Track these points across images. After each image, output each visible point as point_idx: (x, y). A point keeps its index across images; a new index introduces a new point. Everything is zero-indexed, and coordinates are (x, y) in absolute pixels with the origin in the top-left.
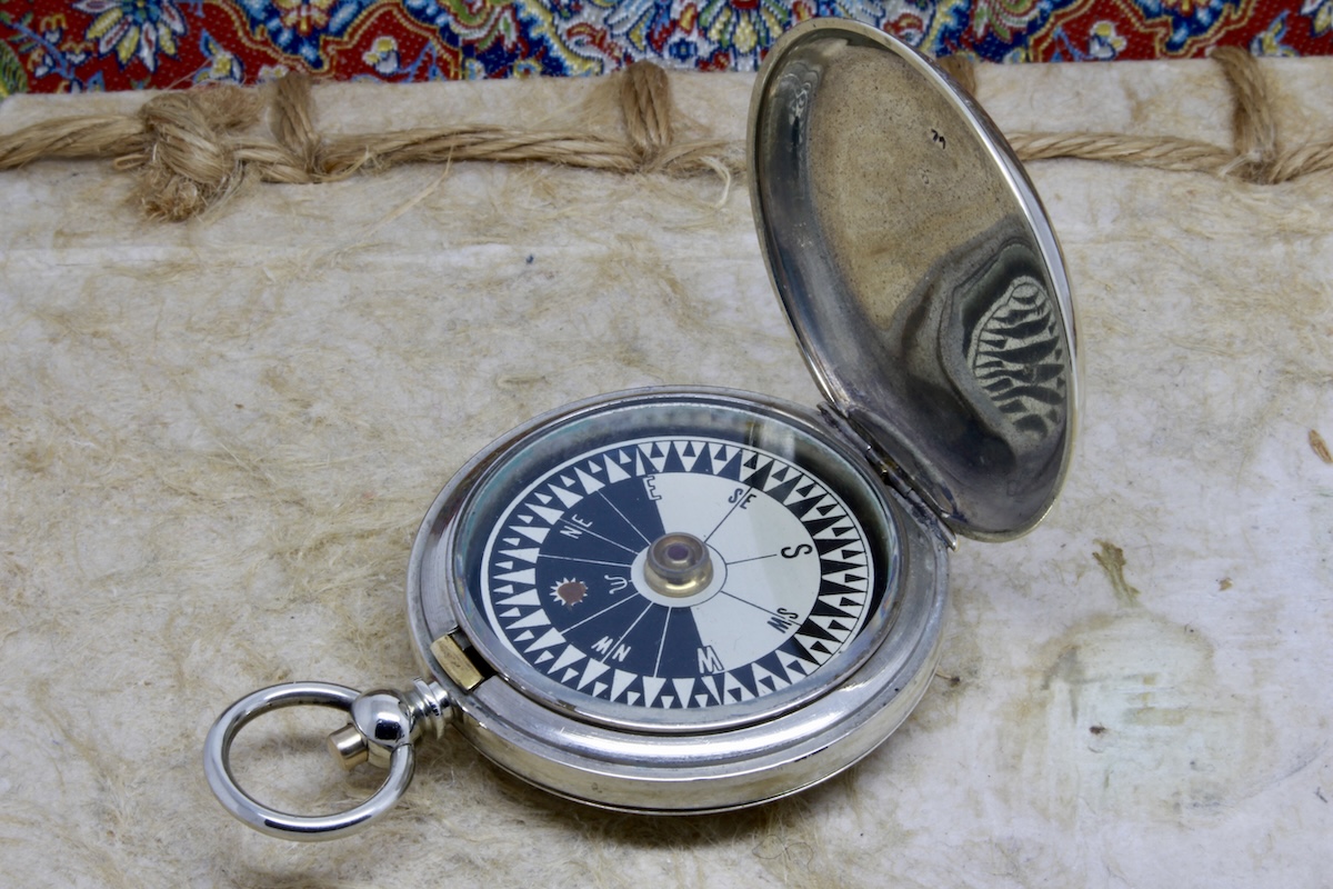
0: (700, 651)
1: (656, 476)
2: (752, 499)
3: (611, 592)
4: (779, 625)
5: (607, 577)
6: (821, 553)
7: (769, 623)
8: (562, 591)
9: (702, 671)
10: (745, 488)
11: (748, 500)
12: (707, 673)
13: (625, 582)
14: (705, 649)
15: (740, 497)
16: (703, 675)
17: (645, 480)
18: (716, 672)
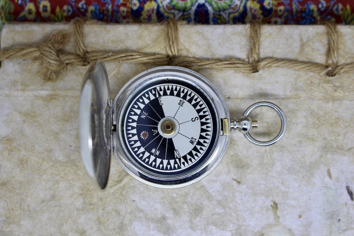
0: (175, 151)
1: (161, 97)
2: (184, 103)
3: (154, 135)
4: (192, 142)
5: (152, 130)
6: (201, 119)
7: (190, 142)
8: (143, 135)
9: (176, 157)
10: (182, 100)
11: (183, 104)
12: (177, 158)
13: (157, 131)
14: (176, 150)
15: (181, 103)
16: (176, 158)
17: (159, 99)
18: (179, 157)
